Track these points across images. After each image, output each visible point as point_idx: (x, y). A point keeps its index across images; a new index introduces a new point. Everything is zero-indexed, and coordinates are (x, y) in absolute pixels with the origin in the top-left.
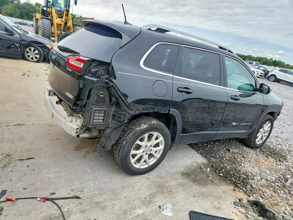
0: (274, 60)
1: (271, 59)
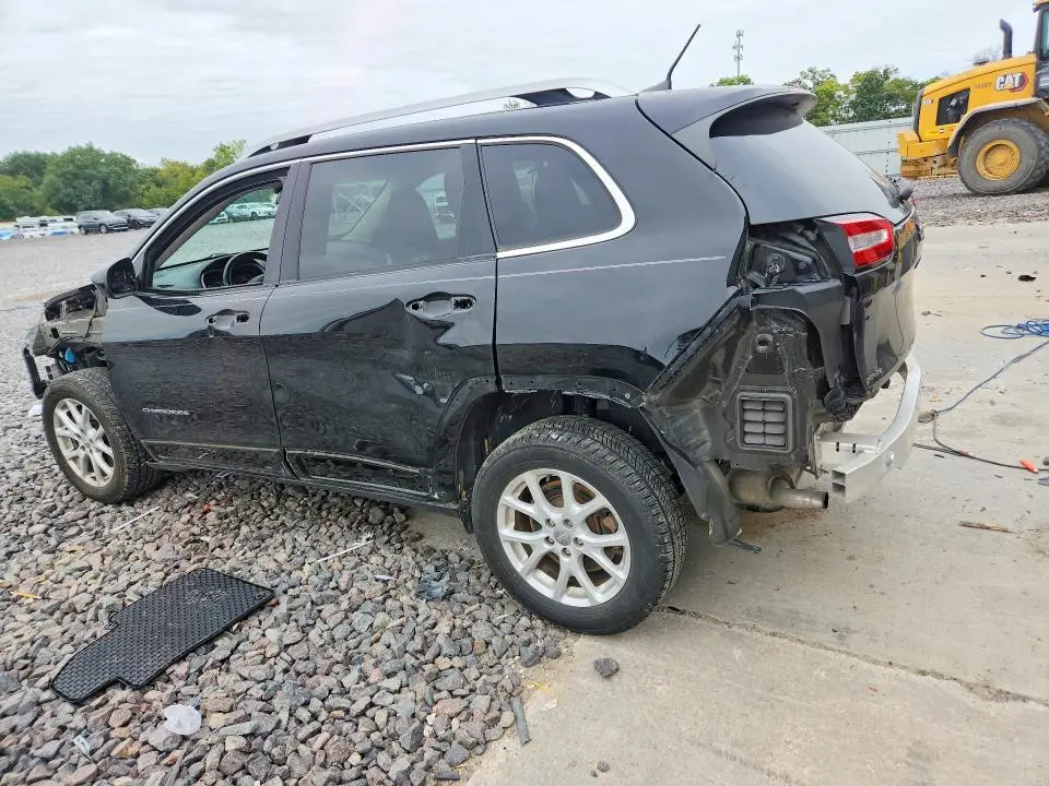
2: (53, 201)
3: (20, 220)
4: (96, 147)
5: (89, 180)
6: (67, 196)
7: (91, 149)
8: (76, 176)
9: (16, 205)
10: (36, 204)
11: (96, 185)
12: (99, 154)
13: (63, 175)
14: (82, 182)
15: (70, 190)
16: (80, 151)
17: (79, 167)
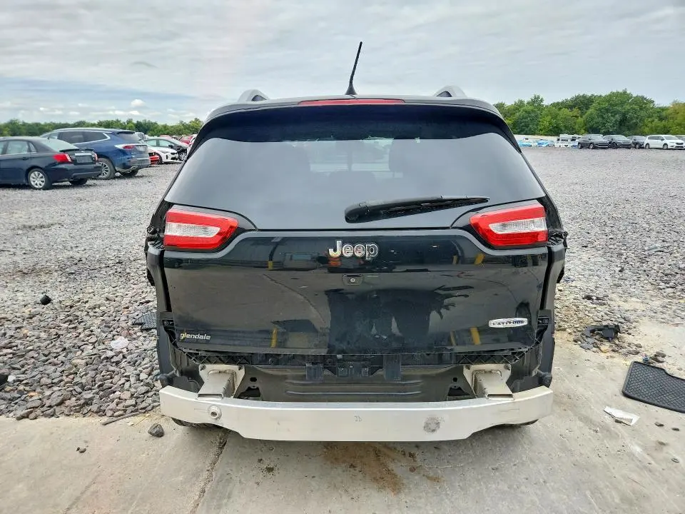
0: (135, 122)
1: (129, 122)
2: (588, 126)
3: (562, 136)
4: (628, 92)
5: (614, 113)
6: (597, 123)
7: (625, 92)
8: (607, 111)
9: (565, 127)
10: (577, 127)
11: (618, 117)
12: (629, 96)
13: (600, 110)
14: (610, 115)
15: (600, 119)
16: (617, 95)
17: (611, 105)
